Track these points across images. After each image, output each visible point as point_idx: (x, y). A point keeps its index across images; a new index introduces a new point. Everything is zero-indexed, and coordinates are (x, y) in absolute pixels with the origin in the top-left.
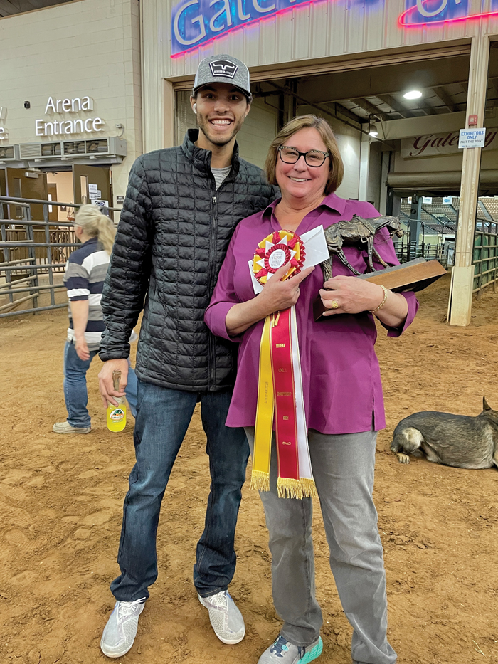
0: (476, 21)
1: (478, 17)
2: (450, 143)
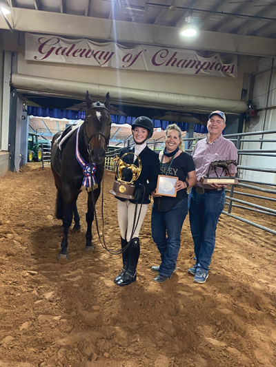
2: (73, 55)
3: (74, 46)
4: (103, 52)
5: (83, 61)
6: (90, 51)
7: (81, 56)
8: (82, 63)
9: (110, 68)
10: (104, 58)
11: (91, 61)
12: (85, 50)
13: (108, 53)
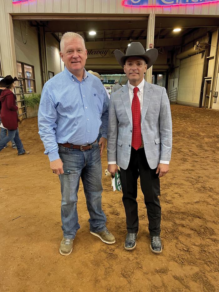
0: (151, 8)
1: (152, 6)
2: (92, 54)
3: (92, 50)
4: (103, 51)
5: (96, 56)
6: (98, 51)
7: (95, 54)
8: (95, 57)
9: (107, 57)
10: (104, 54)
11: (99, 55)
12: (96, 51)
13: (106, 51)
